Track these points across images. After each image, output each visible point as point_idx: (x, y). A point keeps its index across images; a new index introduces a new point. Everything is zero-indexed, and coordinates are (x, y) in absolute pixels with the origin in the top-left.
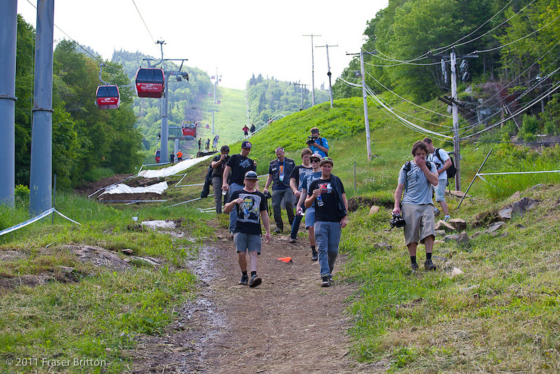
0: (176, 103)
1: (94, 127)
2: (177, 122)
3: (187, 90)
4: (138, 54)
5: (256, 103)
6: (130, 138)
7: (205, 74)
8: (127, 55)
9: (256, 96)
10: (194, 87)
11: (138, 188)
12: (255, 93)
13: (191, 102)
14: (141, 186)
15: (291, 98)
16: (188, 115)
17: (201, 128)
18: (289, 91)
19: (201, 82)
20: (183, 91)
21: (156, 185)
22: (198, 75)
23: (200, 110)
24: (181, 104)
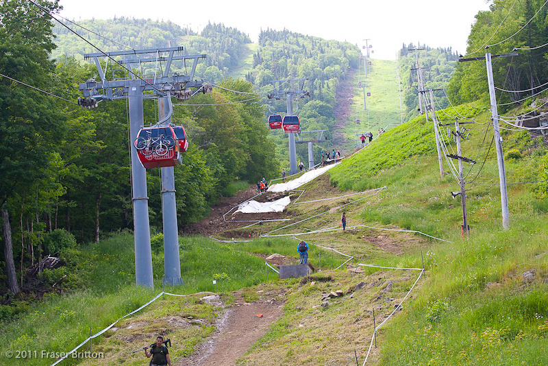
0: (326, 81)
1: (226, 153)
2: (328, 101)
3: (337, 67)
4: (285, 33)
5: (407, 74)
6: (265, 149)
7: (355, 48)
8: (274, 35)
9: (407, 68)
10: (344, 63)
11: (266, 203)
12: (406, 65)
13: (342, 78)
14: (269, 201)
15: (442, 67)
16: (339, 93)
17: (353, 105)
18: (440, 59)
19: (350, 57)
20: (333, 69)
21: (282, 199)
22: (348, 49)
23: (352, 86)
24: (331, 82)
